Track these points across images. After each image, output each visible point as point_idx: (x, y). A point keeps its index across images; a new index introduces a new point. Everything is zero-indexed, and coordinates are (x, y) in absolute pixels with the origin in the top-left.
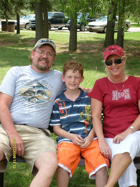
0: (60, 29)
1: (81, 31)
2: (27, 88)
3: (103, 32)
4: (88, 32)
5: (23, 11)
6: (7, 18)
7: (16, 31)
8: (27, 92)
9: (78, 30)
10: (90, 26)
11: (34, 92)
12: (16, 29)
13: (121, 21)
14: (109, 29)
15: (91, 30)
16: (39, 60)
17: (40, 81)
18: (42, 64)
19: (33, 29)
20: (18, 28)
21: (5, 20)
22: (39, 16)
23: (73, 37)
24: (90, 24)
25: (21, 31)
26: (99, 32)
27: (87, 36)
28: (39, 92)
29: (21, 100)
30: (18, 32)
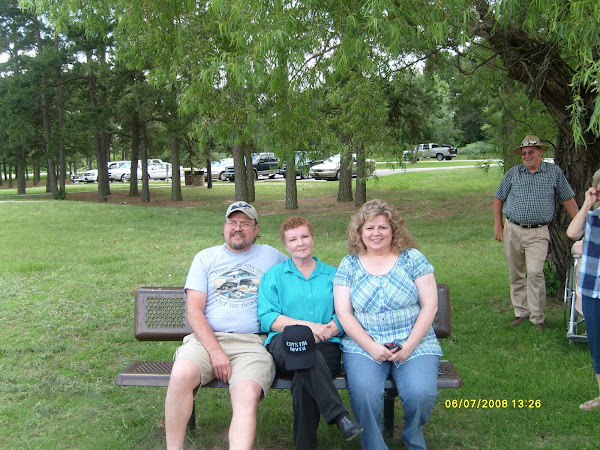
0: (272, 177)
1: (302, 178)
2: (223, 281)
3: (335, 179)
4: (314, 180)
5: (215, 154)
6: (192, 166)
7: (206, 185)
8: (224, 285)
9: (298, 177)
10: (316, 171)
11: (236, 285)
12: (206, 181)
13: (361, 161)
14: (343, 175)
15: (318, 177)
16: (232, 235)
17: (243, 267)
18: (236, 241)
19: (232, 179)
20: (209, 180)
21: (189, 169)
22: (239, 162)
23: (292, 190)
24: (315, 167)
25: (213, 184)
26: (330, 179)
27: (311, 186)
28: (243, 282)
29: (218, 298)
30: (210, 186)
